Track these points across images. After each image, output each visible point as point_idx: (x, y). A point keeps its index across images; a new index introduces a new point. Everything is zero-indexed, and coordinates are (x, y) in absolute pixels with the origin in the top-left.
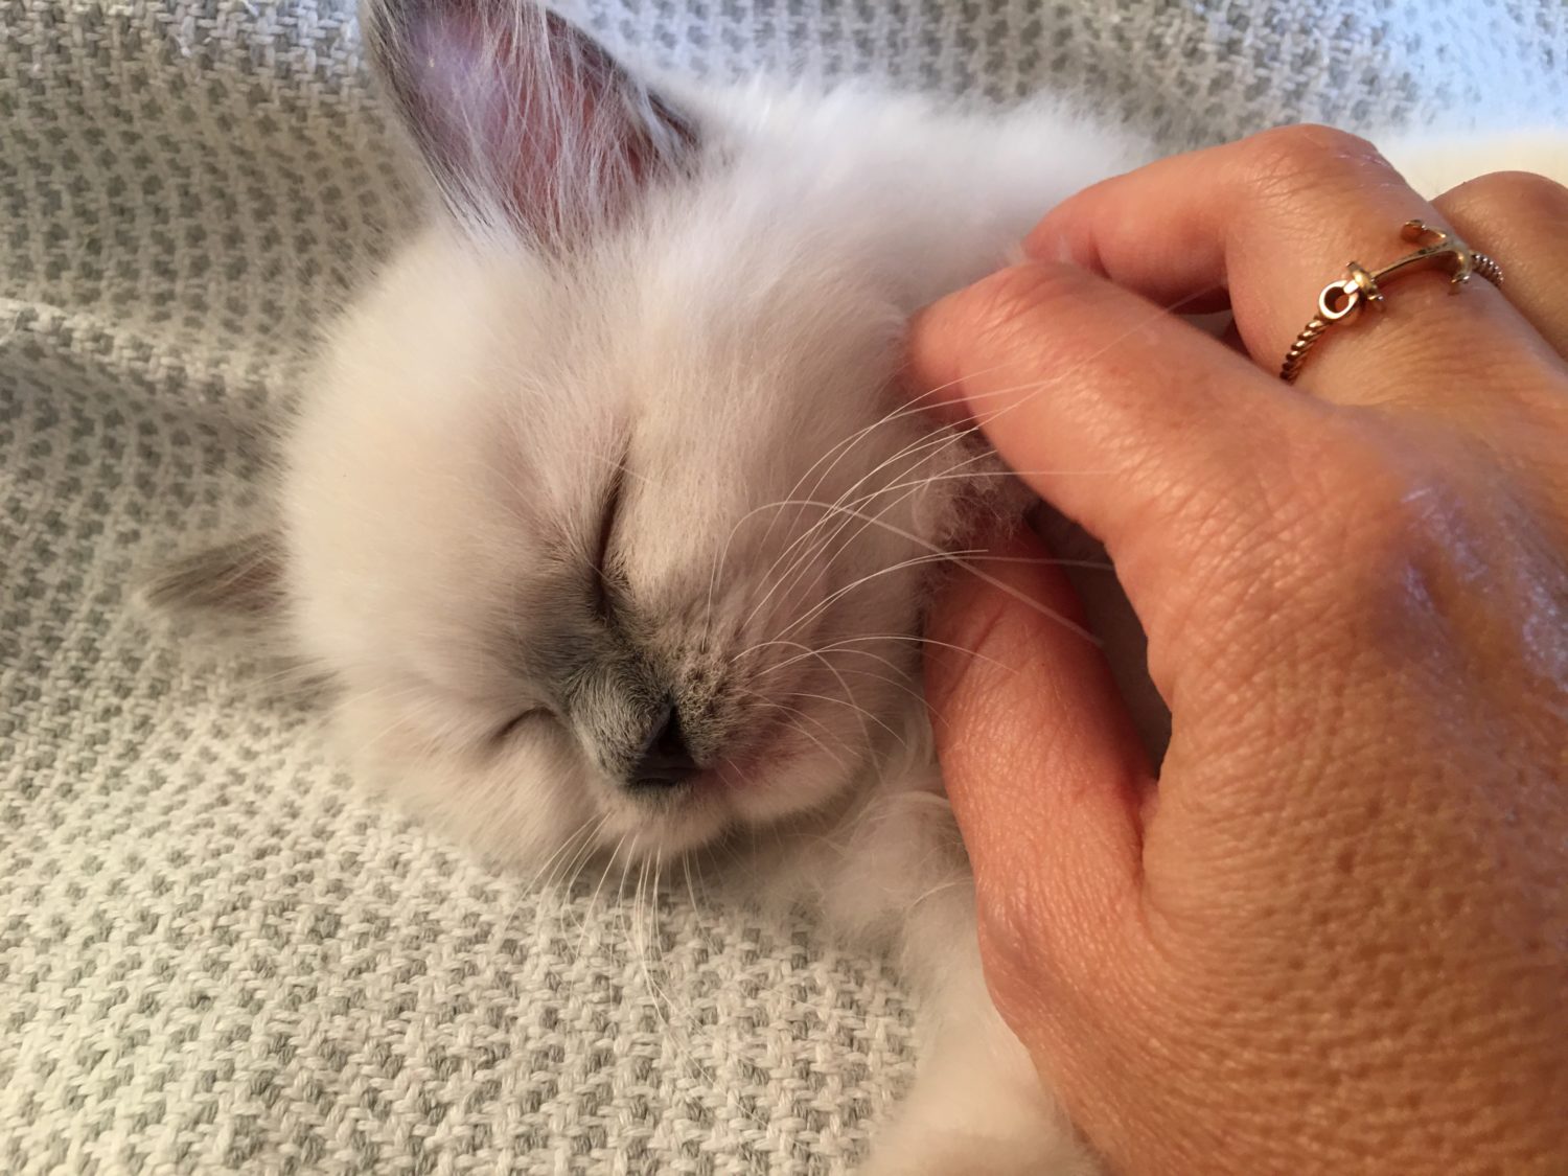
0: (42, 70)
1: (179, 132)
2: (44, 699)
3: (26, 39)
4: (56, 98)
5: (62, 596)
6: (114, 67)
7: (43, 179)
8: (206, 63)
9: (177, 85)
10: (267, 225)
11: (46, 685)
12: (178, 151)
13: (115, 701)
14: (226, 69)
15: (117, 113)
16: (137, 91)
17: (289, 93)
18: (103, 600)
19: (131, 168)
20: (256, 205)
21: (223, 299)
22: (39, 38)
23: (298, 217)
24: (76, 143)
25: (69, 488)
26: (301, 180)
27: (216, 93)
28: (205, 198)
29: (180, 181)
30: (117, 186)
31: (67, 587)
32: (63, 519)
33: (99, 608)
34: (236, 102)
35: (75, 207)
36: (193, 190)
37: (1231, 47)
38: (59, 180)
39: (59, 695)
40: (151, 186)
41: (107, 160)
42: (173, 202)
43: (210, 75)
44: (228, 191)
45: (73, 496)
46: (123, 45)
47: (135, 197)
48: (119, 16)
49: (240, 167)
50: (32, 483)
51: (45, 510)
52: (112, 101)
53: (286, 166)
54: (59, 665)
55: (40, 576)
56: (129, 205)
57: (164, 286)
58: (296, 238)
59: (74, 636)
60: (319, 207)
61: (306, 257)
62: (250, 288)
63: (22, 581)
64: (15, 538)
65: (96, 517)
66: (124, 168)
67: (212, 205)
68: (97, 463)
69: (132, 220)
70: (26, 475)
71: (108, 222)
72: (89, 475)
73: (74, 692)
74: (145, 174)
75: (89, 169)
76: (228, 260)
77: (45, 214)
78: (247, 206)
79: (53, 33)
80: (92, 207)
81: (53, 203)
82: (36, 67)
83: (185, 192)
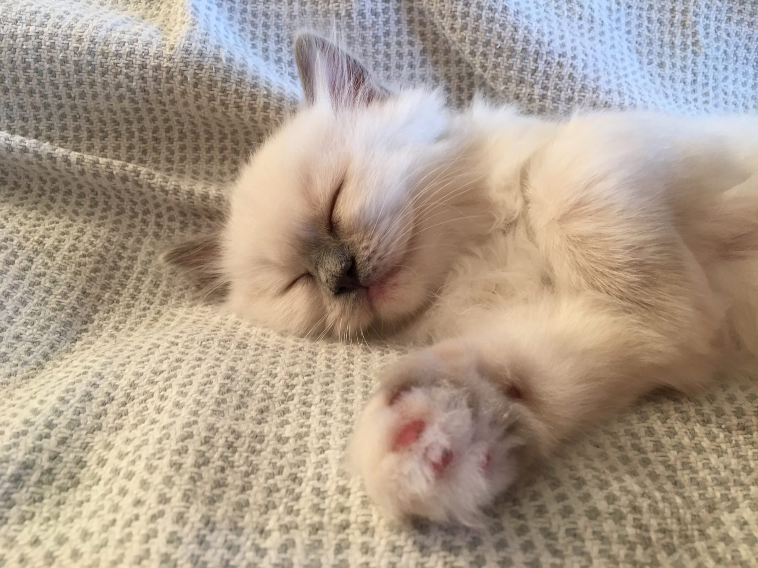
0: (136, 85)
1: (182, 110)
2: (121, 303)
3: (132, 74)
4: (139, 96)
5: (126, 271)
6: (162, 85)
7: (129, 127)
8: (196, 85)
9: (184, 93)
10: (210, 144)
11: (121, 299)
12: (181, 116)
13: (147, 305)
14: (202, 89)
15: (160, 102)
16: (169, 95)
17: (223, 98)
18: (142, 273)
19: (162, 123)
20: (206, 136)
21: (191, 170)
22: (136, 73)
23: (221, 140)
24: (143, 113)
25: (128, 235)
26: (223, 127)
27: (197, 97)
28: (188, 134)
29: (180, 127)
30: (156, 130)
31: (128, 268)
32: (126, 246)
33: (140, 276)
34: (204, 101)
35: (139, 137)
36: (184, 131)
37: (543, 97)
38: (135, 127)
39: (126, 302)
40: (169, 130)
41: (154, 120)
42: (176, 135)
43: (196, 90)
44: (197, 131)
45: (130, 238)
46: (167, 78)
47: (162, 134)
48: (167, 67)
49: (203, 122)
50: (115, 233)
51: (119, 242)
52: (159, 98)
53: (219, 123)
54: (126, 293)
55: (118, 264)
56: (160, 137)
57: (170, 166)
58: (220, 148)
59: (131, 285)
60: (229, 136)
61: (222, 155)
62: (201, 166)
63: (112, 265)
64: (109, 250)
65: (138, 246)
66: (159, 123)
67: (190, 136)
68: (139, 227)
69: (159, 143)
70: (113, 230)
71: (151, 143)
72: (136, 232)
73: (132, 302)
74: (167, 125)
75: (147, 123)
76: (194, 157)
77: (128, 140)
78: (203, 136)
79: (142, 72)
80: (146, 137)
81: (132, 135)
82: (134, 84)
83: (181, 132)
